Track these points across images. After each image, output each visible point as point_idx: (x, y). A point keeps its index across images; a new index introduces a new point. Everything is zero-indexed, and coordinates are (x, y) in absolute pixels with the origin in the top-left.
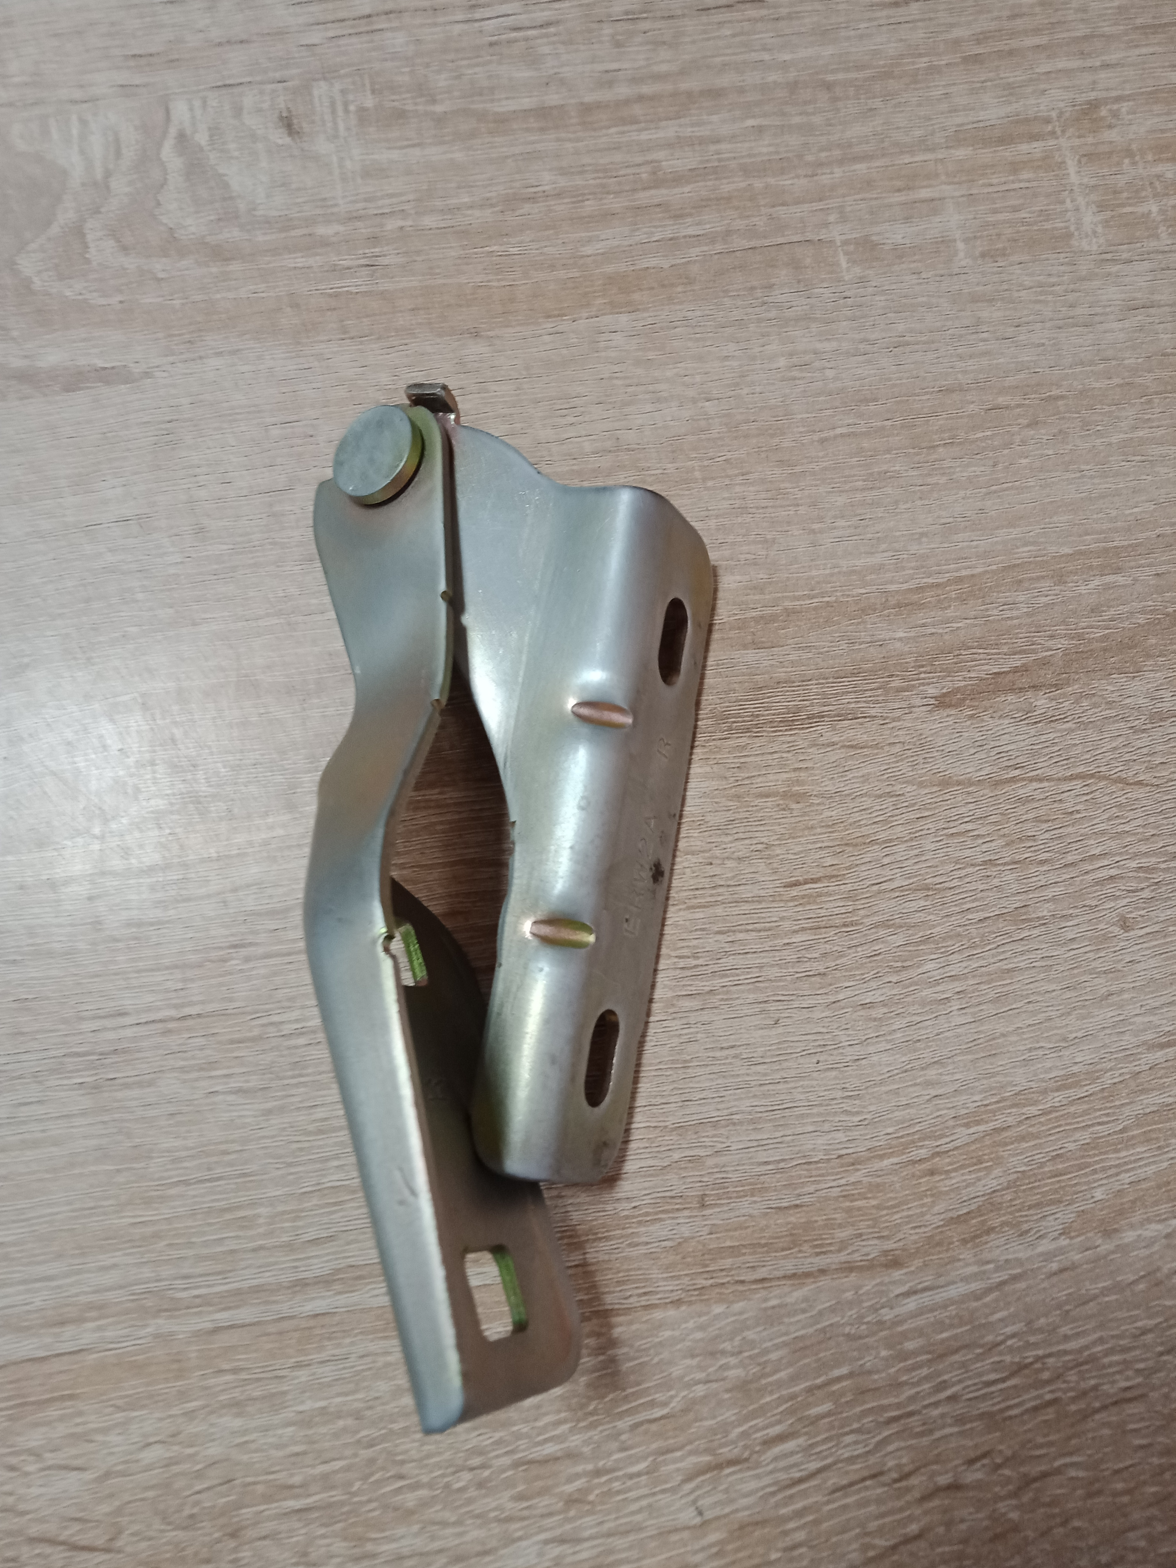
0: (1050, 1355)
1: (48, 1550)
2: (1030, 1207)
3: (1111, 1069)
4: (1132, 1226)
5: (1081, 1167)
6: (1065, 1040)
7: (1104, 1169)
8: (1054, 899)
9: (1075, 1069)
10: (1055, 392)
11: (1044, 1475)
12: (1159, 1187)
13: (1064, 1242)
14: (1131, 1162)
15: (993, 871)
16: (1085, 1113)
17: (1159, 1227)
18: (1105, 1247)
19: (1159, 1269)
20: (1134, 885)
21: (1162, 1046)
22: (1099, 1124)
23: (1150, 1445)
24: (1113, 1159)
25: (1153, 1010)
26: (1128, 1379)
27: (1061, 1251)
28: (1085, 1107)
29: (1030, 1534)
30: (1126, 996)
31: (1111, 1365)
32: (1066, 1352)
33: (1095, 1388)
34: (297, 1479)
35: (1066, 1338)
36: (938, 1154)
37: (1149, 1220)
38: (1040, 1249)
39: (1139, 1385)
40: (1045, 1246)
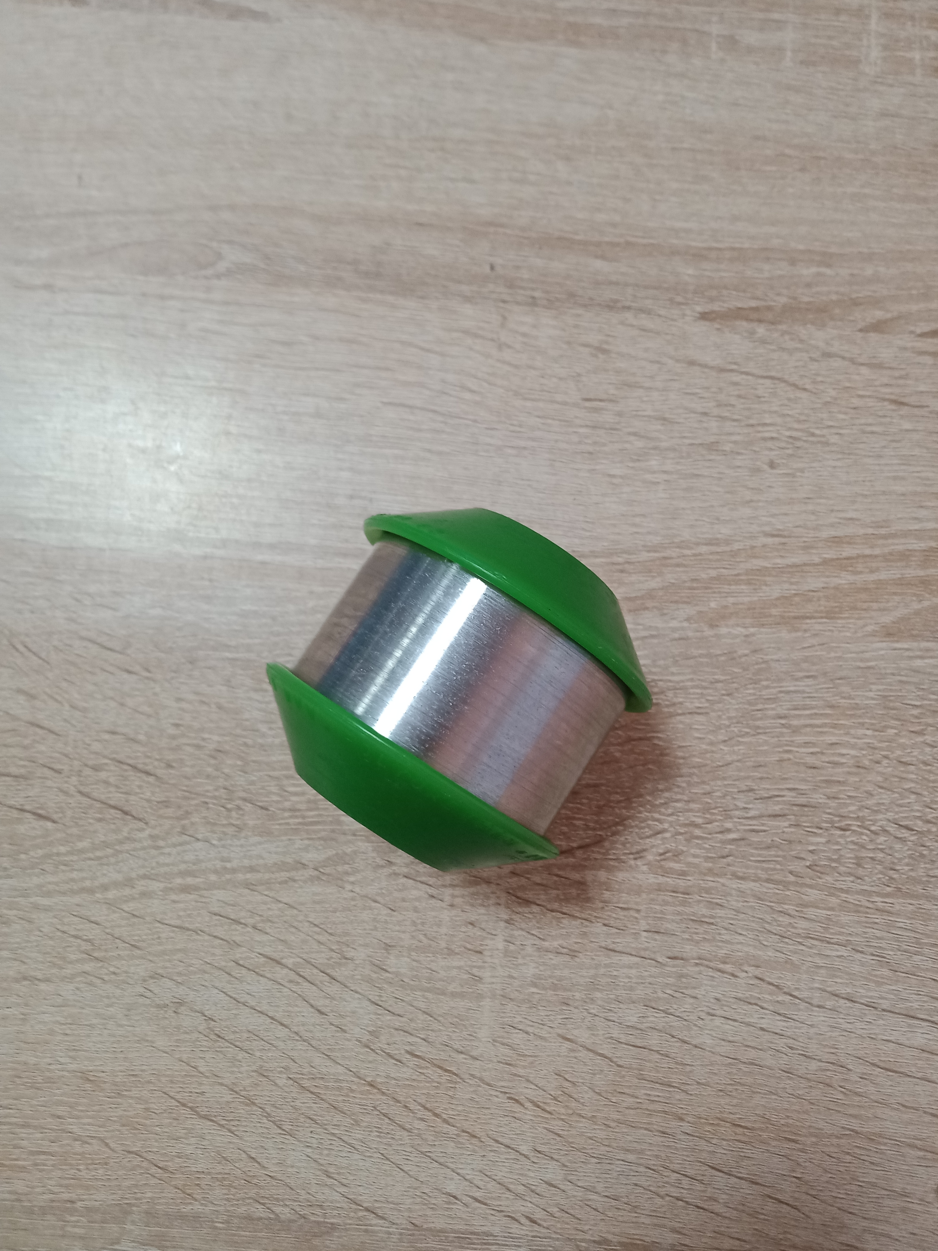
0: (661, 680)
1: (90, 645)
2: (672, 602)
3: (739, 541)
4: (727, 626)
5: (706, 588)
6: (718, 519)
7: (720, 592)
8: (735, 442)
9: (719, 536)
10: (821, 154)
11: (640, 739)
12: (749, 609)
13: (686, 624)
14: (737, 592)
15: (705, 419)
16: (718, 560)
17: (742, 630)
18: (708, 632)
19: (735, 652)
20: (783, 445)
21: (773, 536)
22: (724, 568)
23: (704, 738)
24: (726, 588)
25: (773, 516)
26: (701, 703)
27: (683, 629)
28: (719, 557)
29: (624, 766)
30: (760, 504)
31: (694, 694)
32: (670, 681)
33: (681, 703)
34: (233, 643)
35: (673, 674)
36: (628, 563)
37: (738, 625)
38: (671, 625)
39: (706, 708)
40: (674, 624)
